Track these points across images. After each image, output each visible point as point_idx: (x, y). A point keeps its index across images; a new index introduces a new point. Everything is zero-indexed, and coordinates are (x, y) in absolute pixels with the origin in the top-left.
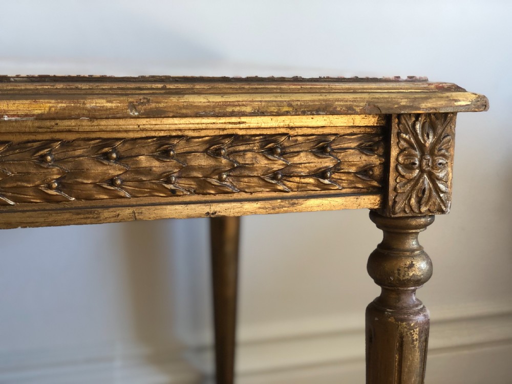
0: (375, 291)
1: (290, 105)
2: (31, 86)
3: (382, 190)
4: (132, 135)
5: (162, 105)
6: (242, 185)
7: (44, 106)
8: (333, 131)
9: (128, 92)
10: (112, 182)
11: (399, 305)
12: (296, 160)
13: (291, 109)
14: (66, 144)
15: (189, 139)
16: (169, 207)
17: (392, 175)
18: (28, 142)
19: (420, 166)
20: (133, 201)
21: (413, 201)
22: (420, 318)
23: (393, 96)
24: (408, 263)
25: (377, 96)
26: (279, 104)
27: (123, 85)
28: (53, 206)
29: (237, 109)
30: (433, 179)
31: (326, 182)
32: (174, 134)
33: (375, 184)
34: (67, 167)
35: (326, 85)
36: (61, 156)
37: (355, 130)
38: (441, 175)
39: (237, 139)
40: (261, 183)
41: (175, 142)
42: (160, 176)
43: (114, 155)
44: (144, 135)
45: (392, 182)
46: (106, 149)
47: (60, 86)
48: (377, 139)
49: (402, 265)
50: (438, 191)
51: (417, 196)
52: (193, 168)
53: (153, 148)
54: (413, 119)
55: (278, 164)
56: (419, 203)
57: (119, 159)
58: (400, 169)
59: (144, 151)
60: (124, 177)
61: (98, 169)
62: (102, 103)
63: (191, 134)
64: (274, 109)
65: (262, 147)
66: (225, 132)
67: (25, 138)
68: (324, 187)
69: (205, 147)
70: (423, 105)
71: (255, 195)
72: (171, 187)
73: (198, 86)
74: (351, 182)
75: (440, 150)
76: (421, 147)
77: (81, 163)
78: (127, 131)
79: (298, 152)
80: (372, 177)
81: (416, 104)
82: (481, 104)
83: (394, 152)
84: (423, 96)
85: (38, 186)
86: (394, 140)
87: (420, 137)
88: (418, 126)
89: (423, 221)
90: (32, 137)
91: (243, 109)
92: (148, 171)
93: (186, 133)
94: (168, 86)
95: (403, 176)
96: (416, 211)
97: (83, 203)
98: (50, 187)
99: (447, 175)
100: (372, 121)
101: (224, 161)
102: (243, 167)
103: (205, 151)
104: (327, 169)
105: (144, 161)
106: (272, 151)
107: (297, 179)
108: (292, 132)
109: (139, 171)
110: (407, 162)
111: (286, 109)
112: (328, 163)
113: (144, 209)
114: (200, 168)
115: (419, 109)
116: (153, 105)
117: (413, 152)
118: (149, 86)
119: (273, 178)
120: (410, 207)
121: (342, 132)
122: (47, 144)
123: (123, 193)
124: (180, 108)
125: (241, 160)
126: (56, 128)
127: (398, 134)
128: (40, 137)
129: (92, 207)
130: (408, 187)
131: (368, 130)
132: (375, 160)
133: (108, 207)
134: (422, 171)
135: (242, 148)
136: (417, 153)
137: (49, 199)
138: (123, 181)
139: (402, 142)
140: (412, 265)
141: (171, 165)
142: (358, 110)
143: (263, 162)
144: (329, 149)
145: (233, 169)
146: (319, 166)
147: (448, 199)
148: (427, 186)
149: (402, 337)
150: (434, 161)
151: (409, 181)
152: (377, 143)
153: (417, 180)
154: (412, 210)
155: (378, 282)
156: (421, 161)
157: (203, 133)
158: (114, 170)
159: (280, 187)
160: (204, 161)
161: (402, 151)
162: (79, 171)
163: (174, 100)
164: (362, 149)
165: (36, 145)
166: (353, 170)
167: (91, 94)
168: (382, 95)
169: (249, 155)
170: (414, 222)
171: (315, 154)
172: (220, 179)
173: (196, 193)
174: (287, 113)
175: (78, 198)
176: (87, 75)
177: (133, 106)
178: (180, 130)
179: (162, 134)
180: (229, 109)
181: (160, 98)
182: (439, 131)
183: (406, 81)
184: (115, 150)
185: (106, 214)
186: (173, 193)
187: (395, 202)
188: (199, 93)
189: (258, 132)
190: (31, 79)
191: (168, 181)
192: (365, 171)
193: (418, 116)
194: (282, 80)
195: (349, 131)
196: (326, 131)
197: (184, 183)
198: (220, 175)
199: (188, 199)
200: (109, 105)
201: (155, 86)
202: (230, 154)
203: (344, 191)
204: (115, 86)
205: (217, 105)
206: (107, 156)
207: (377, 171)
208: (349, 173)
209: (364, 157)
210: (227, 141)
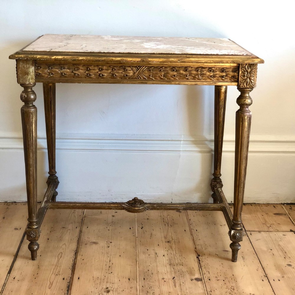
0: (238, 107)
1: (213, 61)
2: (159, 55)
3: (237, 81)
4: (179, 66)
5: (185, 60)
6: (204, 78)
7: (161, 60)
8: (226, 67)
9: (178, 57)
10: (174, 76)
11: (243, 110)
12: (216, 73)
13: (213, 62)
14: (166, 67)
15: (192, 67)
16: (186, 82)
17: (240, 78)
18: (158, 67)
19: (247, 76)
20: (179, 80)
21: (245, 84)
22: (248, 114)
23: (239, 59)
24: (244, 100)
25: (234, 59)
26: (210, 61)
27: (177, 56)
28: (162, 80)
29: (201, 62)
30: (250, 79)
31: (224, 79)
32: (188, 66)
33: (236, 80)
34: (166, 72)
35: (223, 56)
36: (164, 70)
37: (231, 67)
38: (252, 79)
39: (203, 68)
40: (208, 78)
41: (188, 68)
42: (185, 75)
43: (175, 70)
44: (182, 66)
45: (240, 80)
46: (173, 69)
47: (165, 55)
48: (237, 69)
49: (243, 100)
50: (251, 82)
51: (246, 83)
52: (192, 74)
53: (183, 69)
54: (245, 65)
55: (212, 74)
56: (247, 84)
57: (176, 71)
58: (242, 76)
59: (181, 69)
60: (177, 75)
61: (172, 73)
62: (173, 59)
63: (192, 66)
64: (209, 62)
65: (208, 70)
66: (200, 66)
67: (157, 66)
68: (223, 80)
69: (195, 69)
70: (246, 62)
71: (206, 81)
72: (187, 78)
73: (194, 56)
74: (230, 79)
75: (252, 72)
76: (247, 72)
77: (168, 71)
78: (178, 65)
79: (217, 71)
80: (235, 78)
81: (244, 62)
82: (262, 62)
83: (240, 72)
84: (246, 59)
85: (159, 76)
86: (240, 69)
87: (247, 69)
88: (246, 67)
89: (248, 90)
90: (159, 66)
91: (202, 62)
92: (182, 74)
93: (191, 66)
94: (187, 56)
95: (242, 78)
96: (246, 87)
97: (168, 80)
98: (162, 76)
99: (254, 78)
100: (235, 65)
101: (199, 73)
102: (203, 74)
103: (195, 70)
104: (224, 76)
105: (182, 72)
106: (210, 71)
107: (217, 78)
108: (215, 67)
109: (180, 74)
110: (243, 75)
111: (212, 62)
112: (224, 74)
113: (181, 82)
114: (194, 74)
115: (245, 63)
116: (183, 60)
117: (245, 73)
118: (183, 56)
119: (211, 77)
120: (244, 85)
121: (228, 67)
122: (162, 67)
123: (177, 78)
124: (189, 61)
125: (203, 73)
126: (163, 64)
127: (241, 68)
128: (160, 66)
129: (170, 81)
130: (244, 81)
131: (235, 67)
132: (236, 74)
133: (173, 81)
134: (247, 77)
135: (204, 70)
136: (246, 73)
137: (161, 79)
138: (177, 76)
139: (242, 70)
140: (245, 100)
141: (187, 73)
142: (229, 62)
143: (208, 73)
144: (224, 71)
145: (201, 74)
146: (221, 75)
147: (255, 85)
148: (248, 81)
149: (242, 118)
150: (250, 75)
151: (244, 79)
152: (237, 70)
153: (246, 80)
154: (245, 87)
155: (239, 105)
156: (247, 75)
157: (195, 66)
158: (175, 73)
159: (213, 79)
160: (194, 72)
161: (242, 72)
162: (168, 73)
163: (188, 59)
164: (233, 71)
165: (160, 67)
166: (230, 76)
167: (171, 57)
168: (236, 59)
169: (205, 71)
170: (246, 90)
171: (221, 72)
172: (198, 77)
173: (193, 79)
174: (212, 63)
175: (167, 79)
176: (170, 53)
177: (179, 60)
178: (190, 65)
179: (186, 66)
180: (199, 62)
181: (185, 59)
182: (252, 68)
183: (245, 55)
184: (175, 69)
185: (173, 82)
186: (188, 79)
187: (240, 84)
188: (194, 58)
189: (207, 66)
190: (159, 54)
191: (187, 76)
192: (233, 77)
193: (246, 64)
194: (214, 55)
195: (230, 67)
196: (224, 67)
197: (190, 77)
198: (198, 76)
199: (191, 81)
200: (174, 60)
201: (184, 56)
202: (201, 71)
203: (228, 81)
204: (176, 56)
205: (197, 61)
206: (174, 70)
207: (237, 77)
208: (229, 77)
209: (233, 73)
210: (200, 68)
